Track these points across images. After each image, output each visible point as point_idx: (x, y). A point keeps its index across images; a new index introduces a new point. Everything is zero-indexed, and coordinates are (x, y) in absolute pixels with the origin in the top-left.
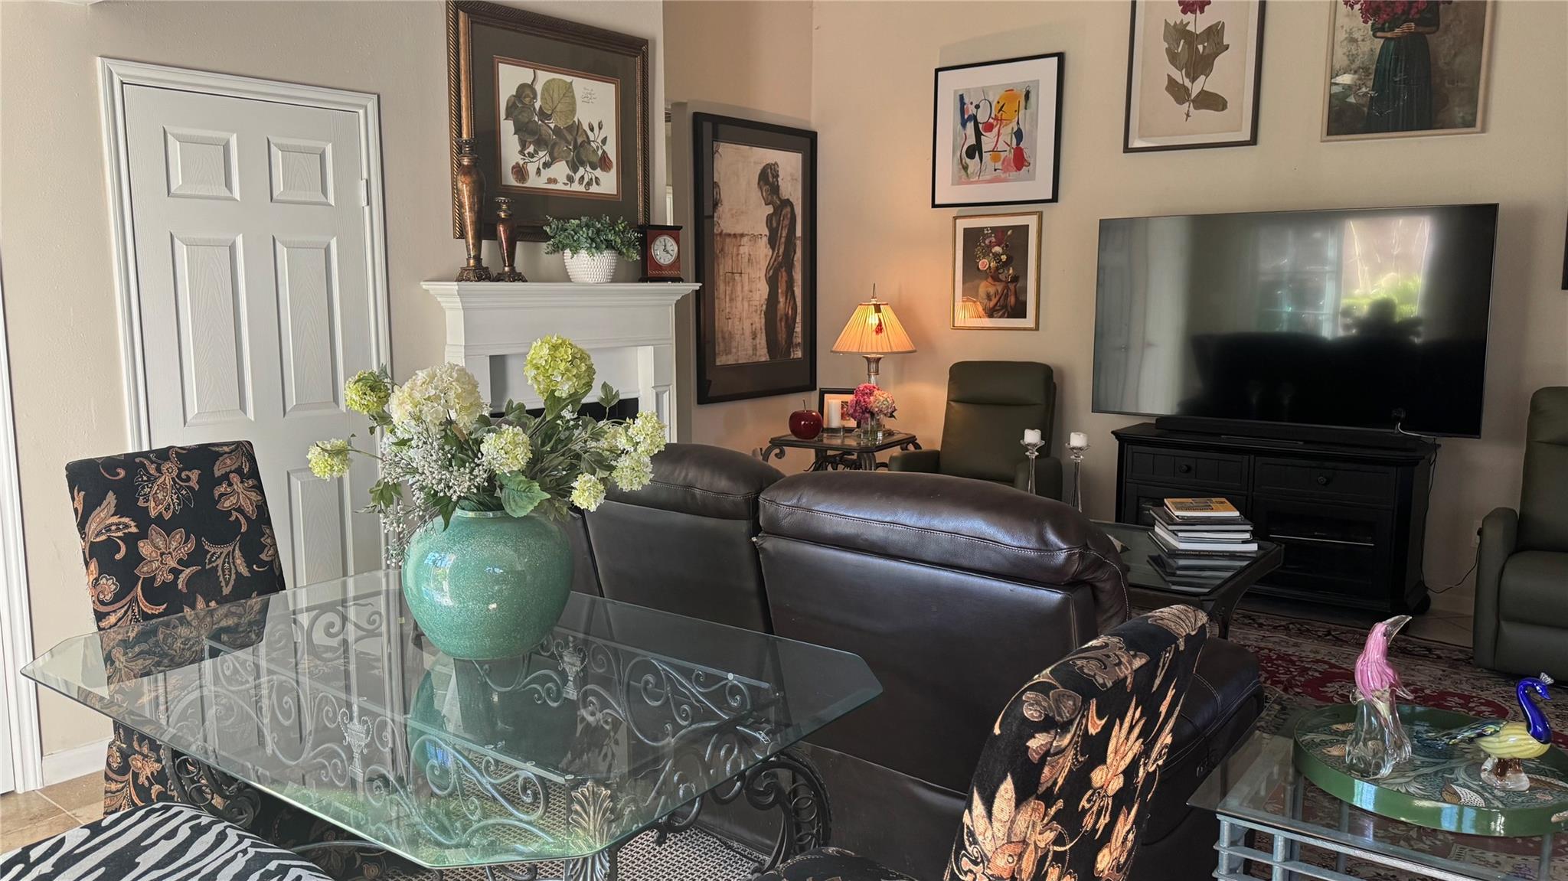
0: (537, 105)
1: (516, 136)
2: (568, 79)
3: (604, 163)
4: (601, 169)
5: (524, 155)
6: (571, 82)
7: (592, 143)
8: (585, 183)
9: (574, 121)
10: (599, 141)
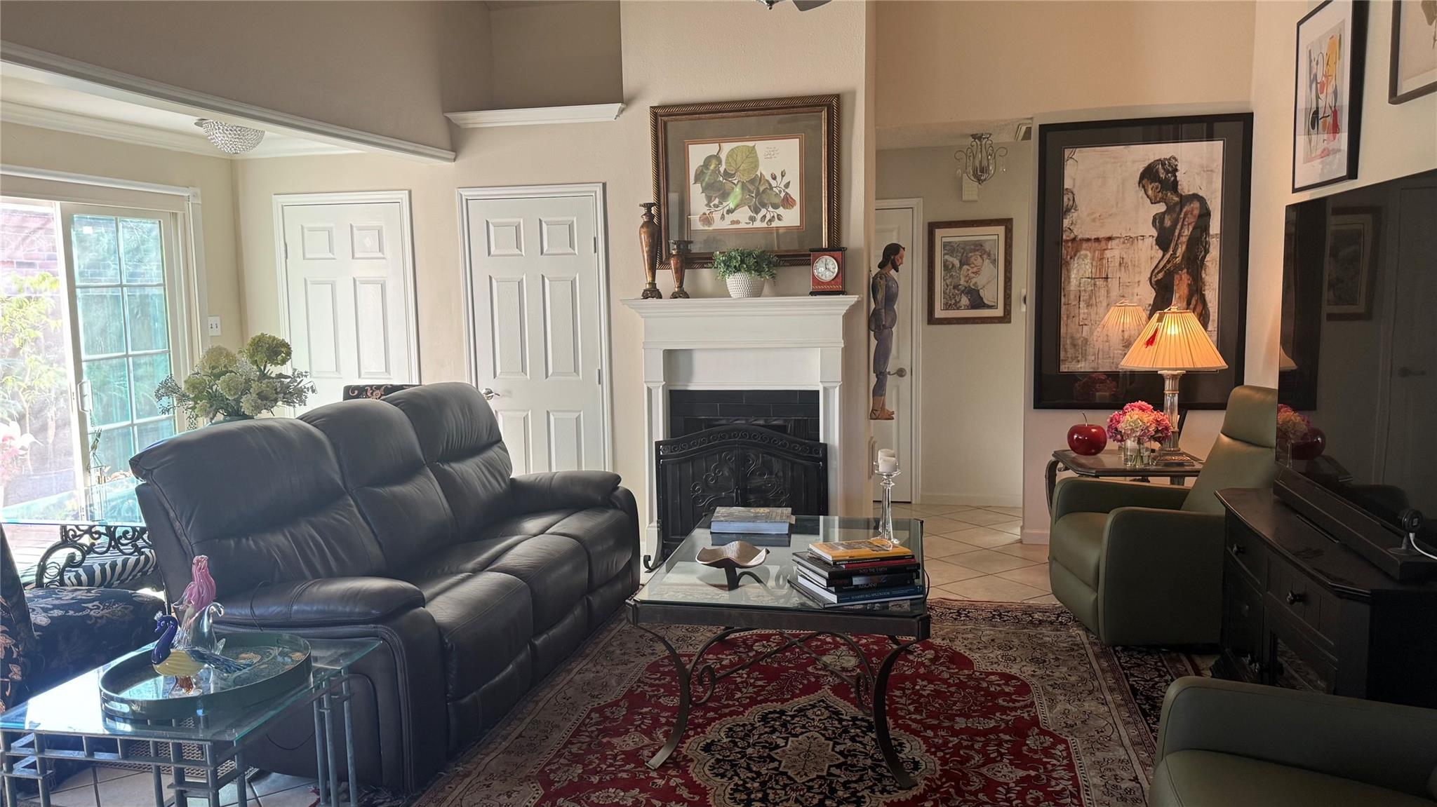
0: (722, 170)
1: (704, 194)
2: (750, 144)
3: (787, 202)
4: (784, 208)
5: (710, 207)
6: (754, 146)
7: (774, 189)
8: (766, 221)
9: (757, 175)
10: (782, 186)
